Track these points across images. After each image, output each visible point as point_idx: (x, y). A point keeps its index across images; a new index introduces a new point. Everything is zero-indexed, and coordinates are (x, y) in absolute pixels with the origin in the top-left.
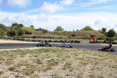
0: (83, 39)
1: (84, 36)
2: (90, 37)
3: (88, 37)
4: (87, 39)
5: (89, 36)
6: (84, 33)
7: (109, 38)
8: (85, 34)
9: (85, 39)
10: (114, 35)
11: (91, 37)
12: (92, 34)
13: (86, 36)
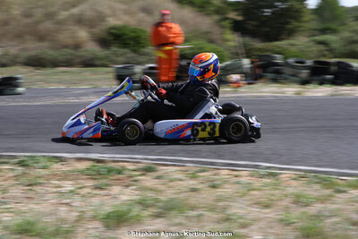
0: (37, 63)
1: (41, 38)
2: (93, 48)
3: (77, 46)
4: (69, 64)
5: (83, 34)
6: (38, 13)
7: (258, 44)
8: (48, 25)
9: (55, 64)
10: (296, 24)
11: (103, 43)
12: (112, 22)
13: (64, 37)
